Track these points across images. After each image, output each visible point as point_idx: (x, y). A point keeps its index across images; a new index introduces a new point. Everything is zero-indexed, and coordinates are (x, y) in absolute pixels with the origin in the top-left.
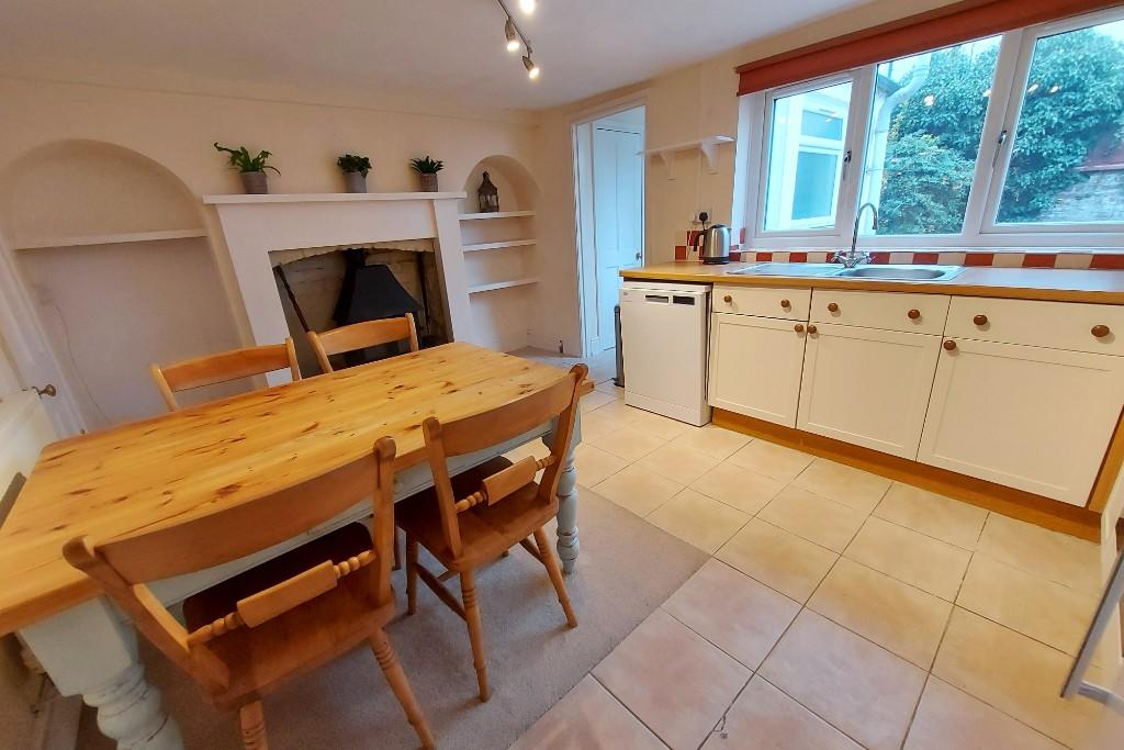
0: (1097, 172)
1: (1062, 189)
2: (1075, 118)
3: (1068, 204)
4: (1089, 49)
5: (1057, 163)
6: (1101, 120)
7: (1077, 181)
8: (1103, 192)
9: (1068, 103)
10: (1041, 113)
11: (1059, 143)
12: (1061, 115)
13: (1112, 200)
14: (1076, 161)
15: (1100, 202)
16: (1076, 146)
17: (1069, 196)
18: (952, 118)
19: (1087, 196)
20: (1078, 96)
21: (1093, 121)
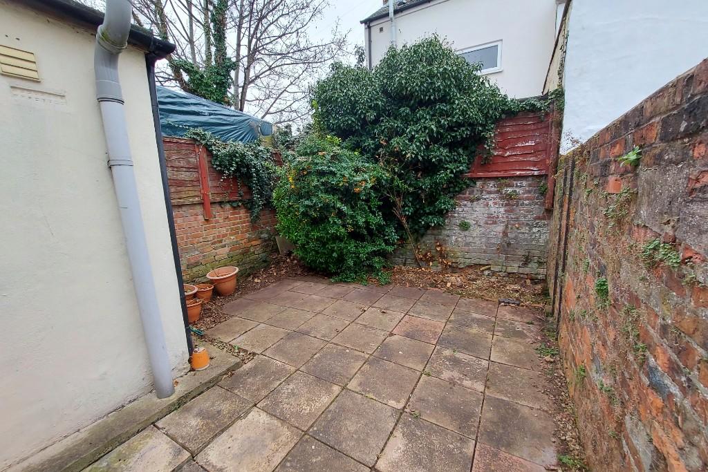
0: (480, 178)
1: (459, 192)
2: (451, 129)
3: (465, 205)
4: (447, 64)
5: (447, 168)
6: (471, 131)
7: (468, 186)
8: (487, 196)
9: (443, 114)
10: (422, 121)
11: (445, 151)
12: (439, 125)
13: (495, 203)
14: (461, 168)
15: (487, 205)
16: (459, 154)
17: (465, 199)
18: (353, 121)
19: (478, 199)
20: (448, 107)
21: (465, 132)
